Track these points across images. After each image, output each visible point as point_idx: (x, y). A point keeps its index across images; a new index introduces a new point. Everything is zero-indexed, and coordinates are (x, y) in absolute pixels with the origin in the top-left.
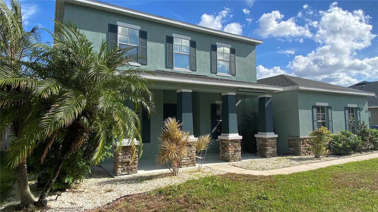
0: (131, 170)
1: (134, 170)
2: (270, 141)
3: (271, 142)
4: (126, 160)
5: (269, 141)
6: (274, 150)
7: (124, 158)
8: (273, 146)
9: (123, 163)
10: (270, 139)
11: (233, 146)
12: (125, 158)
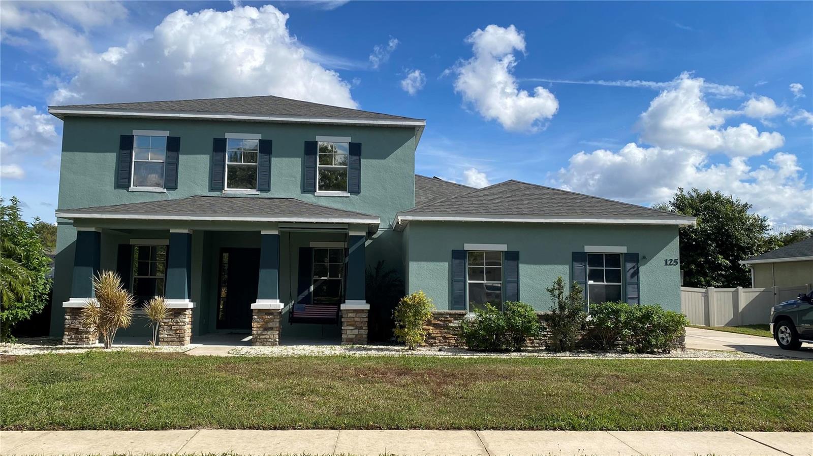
0: (81, 340)
1: (85, 339)
2: (350, 315)
3: (354, 317)
4: (74, 326)
5: (348, 316)
6: (359, 333)
7: (72, 324)
8: (358, 325)
9: (71, 330)
10: (352, 311)
11: (262, 321)
12: (73, 322)
